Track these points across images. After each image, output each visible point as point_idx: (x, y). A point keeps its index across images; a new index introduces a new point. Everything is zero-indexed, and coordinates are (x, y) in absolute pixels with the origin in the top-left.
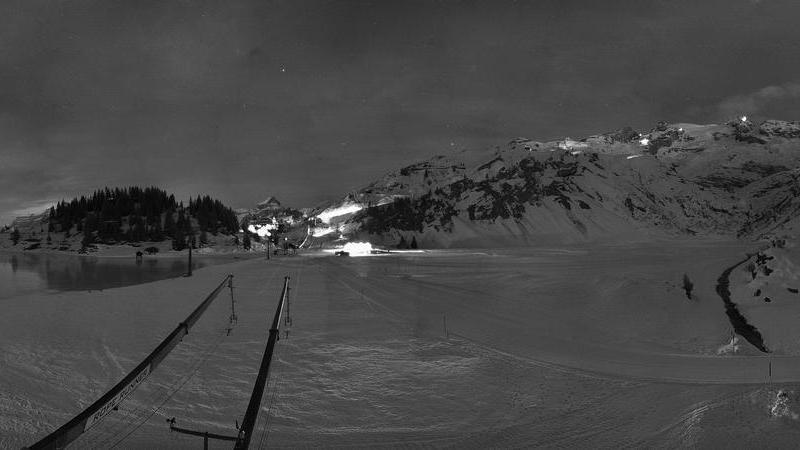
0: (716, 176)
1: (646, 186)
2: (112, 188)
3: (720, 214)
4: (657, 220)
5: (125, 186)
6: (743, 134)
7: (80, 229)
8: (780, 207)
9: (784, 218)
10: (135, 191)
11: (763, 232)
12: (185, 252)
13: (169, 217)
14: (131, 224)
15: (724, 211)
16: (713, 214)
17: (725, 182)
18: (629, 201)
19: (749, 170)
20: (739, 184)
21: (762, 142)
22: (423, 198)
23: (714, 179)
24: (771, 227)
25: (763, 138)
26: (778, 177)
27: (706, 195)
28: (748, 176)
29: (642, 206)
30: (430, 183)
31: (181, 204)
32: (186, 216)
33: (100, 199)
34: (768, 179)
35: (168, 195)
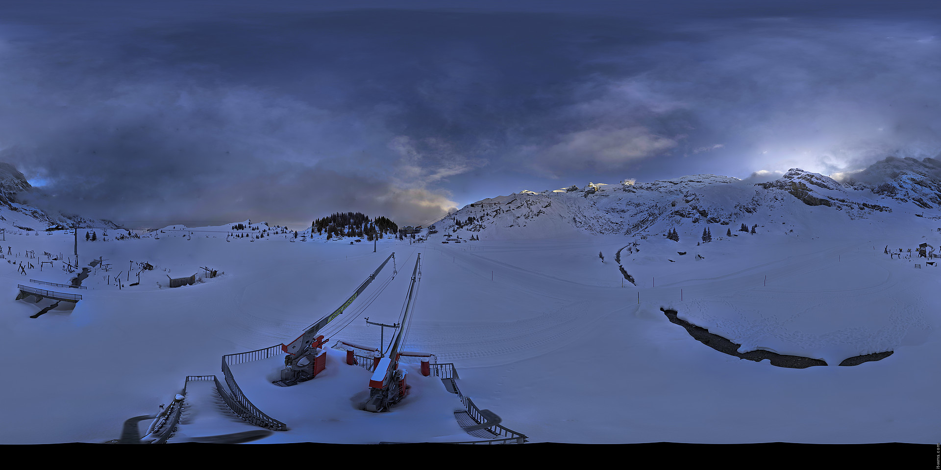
0: (613, 208)
1: (582, 212)
2: (340, 213)
3: (615, 224)
4: (586, 228)
5: (346, 212)
6: (627, 189)
7: (326, 231)
8: (643, 222)
9: (645, 227)
10: (350, 214)
11: (635, 233)
12: (373, 242)
13: (366, 226)
14: (349, 229)
15: (616, 223)
16: (612, 225)
17: (617, 210)
18: (574, 219)
19: (629, 205)
20: (623, 211)
21: (634, 192)
22: (481, 218)
23: (612, 209)
24: (639, 230)
25: (635, 190)
26: (642, 208)
27: (608, 216)
28: (629, 207)
29: (580, 221)
30: (484, 211)
31: (371, 221)
32: (373, 226)
33: (334, 218)
34: (637, 208)
35: (365, 216)
